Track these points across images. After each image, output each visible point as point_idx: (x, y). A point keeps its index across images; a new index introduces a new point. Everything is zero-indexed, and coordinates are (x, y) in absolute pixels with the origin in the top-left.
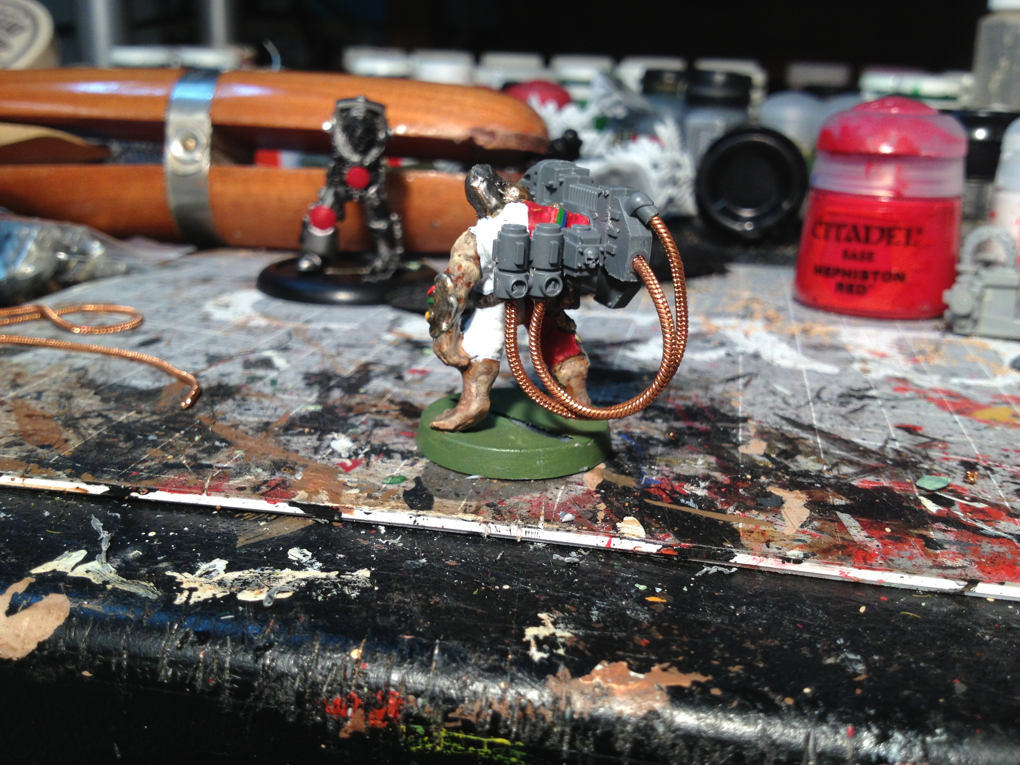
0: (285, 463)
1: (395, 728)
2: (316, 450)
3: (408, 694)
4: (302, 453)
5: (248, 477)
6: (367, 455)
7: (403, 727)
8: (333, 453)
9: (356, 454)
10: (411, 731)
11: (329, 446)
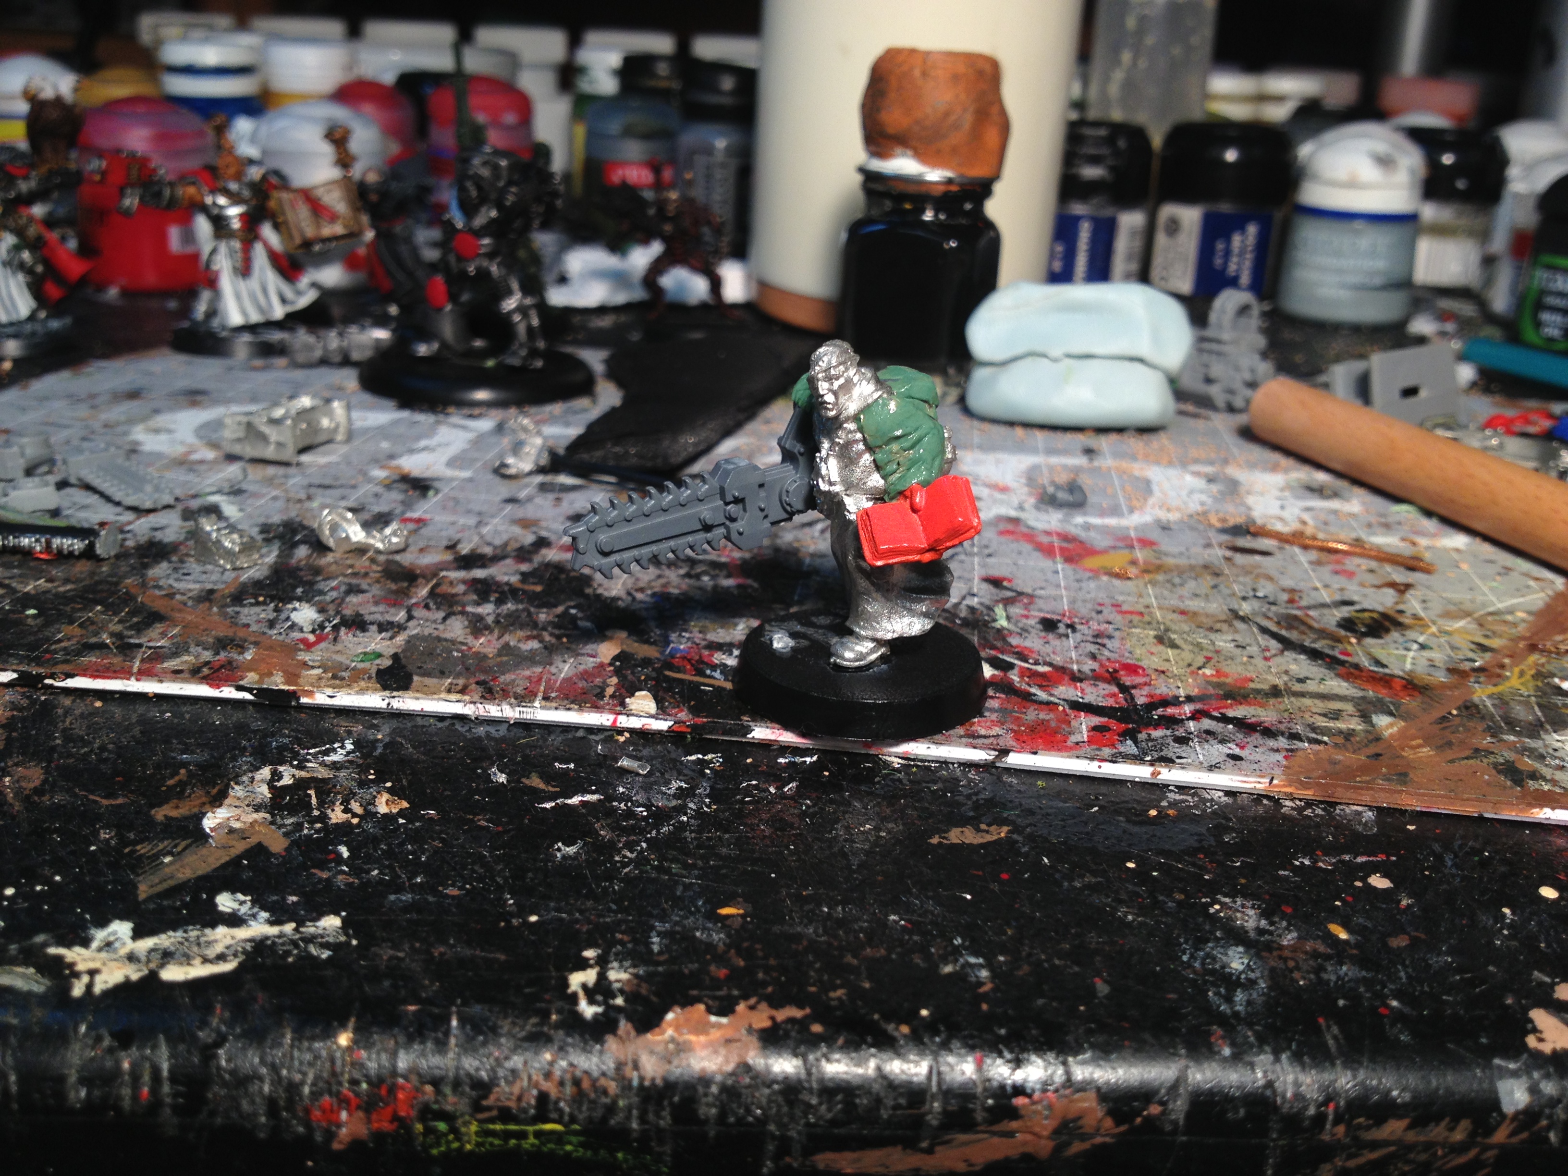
0: (232, 640)
1: (409, 1129)
2: (272, 624)
3: (423, 1083)
4: (254, 628)
5: (186, 658)
6: (336, 628)
7: (419, 1127)
8: (293, 626)
9: (322, 627)
10: (429, 1131)
11: (288, 619)
